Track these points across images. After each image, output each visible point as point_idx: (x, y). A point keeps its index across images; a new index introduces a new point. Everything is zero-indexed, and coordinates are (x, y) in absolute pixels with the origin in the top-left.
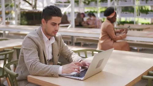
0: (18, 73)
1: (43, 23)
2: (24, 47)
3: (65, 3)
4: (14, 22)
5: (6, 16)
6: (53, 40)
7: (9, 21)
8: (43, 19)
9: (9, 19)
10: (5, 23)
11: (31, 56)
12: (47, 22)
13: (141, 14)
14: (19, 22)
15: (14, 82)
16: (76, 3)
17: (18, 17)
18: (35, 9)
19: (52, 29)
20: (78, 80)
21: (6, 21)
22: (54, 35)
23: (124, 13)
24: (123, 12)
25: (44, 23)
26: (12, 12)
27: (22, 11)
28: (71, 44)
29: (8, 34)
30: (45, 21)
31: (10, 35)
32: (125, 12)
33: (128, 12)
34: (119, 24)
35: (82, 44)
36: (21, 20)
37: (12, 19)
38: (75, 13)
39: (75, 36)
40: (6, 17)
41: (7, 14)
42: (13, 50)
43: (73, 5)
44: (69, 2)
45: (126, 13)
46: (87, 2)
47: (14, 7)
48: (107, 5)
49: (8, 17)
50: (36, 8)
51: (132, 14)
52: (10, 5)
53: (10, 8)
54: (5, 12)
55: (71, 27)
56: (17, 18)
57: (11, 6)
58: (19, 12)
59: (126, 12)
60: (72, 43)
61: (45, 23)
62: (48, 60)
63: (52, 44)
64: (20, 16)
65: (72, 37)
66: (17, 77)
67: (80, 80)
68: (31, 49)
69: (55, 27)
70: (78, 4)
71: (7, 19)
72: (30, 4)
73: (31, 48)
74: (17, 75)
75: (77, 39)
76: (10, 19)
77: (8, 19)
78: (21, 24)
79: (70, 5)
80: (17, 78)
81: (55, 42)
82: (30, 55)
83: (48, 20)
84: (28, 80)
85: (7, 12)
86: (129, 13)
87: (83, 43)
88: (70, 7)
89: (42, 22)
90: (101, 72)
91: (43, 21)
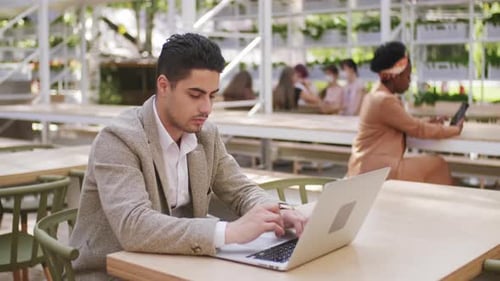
0: (77, 248)
1: (160, 89)
2: (98, 164)
3: (242, 32)
4: (78, 95)
5: (51, 77)
6: (191, 144)
7: (62, 92)
8: (162, 76)
9: (63, 84)
10: (48, 99)
11: (124, 189)
12: (173, 87)
13: (490, 69)
14: (96, 95)
15: (65, 276)
16: (278, 35)
17: (93, 81)
18: (146, 54)
19: (189, 108)
20: (271, 268)
21: (54, 92)
22: (194, 128)
23: (434, 66)
24: (430, 64)
25: (165, 87)
26: (73, 64)
27: (107, 61)
28: (261, 166)
29: (58, 132)
30: (167, 82)
31: (63, 135)
32: (437, 64)
33: (447, 64)
34: (417, 104)
35: (297, 167)
36: (102, 90)
37: (71, 85)
38: (274, 66)
39: (275, 140)
40: (55, 80)
41: (55, 69)
42: (68, 179)
43: (269, 41)
44: (255, 31)
45: (441, 67)
46: (314, 32)
47: (78, 50)
48: (379, 39)
49: (58, 78)
50: (150, 53)
51: (462, 68)
52: (66, 40)
53: (65, 49)
54: (51, 62)
55: (259, 112)
56: (87, 84)
57: (71, 46)
58: (94, 62)
59: (443, 64)
60: (264, 162)
61: (168, 88)
62: (173, 207)
63: (187, 155)
64: (98, 77)
65: (264, 141)
66: (74, 259)
67: (277, 270)
68: (123, 168)
69: (200, 102)
70: (285, 37)
71: (55, 86)
72: (133, 40)
73: (123, 166)
74: (75, 253)
75: (281, 151)
76: (66, 86)
77: (60, 86)
78: (101, 102)
79: (258, 39)
80: (74, 264)
81: (196, 149)
82: (121, 187)
83: (177, 81)
84: (109, 268)
85: (56, 62)
86: (451, 67)
87: (301, 163)
88: (257, 46)
89: (159, 85)
90: (345, 246)
91: (162, 81)
